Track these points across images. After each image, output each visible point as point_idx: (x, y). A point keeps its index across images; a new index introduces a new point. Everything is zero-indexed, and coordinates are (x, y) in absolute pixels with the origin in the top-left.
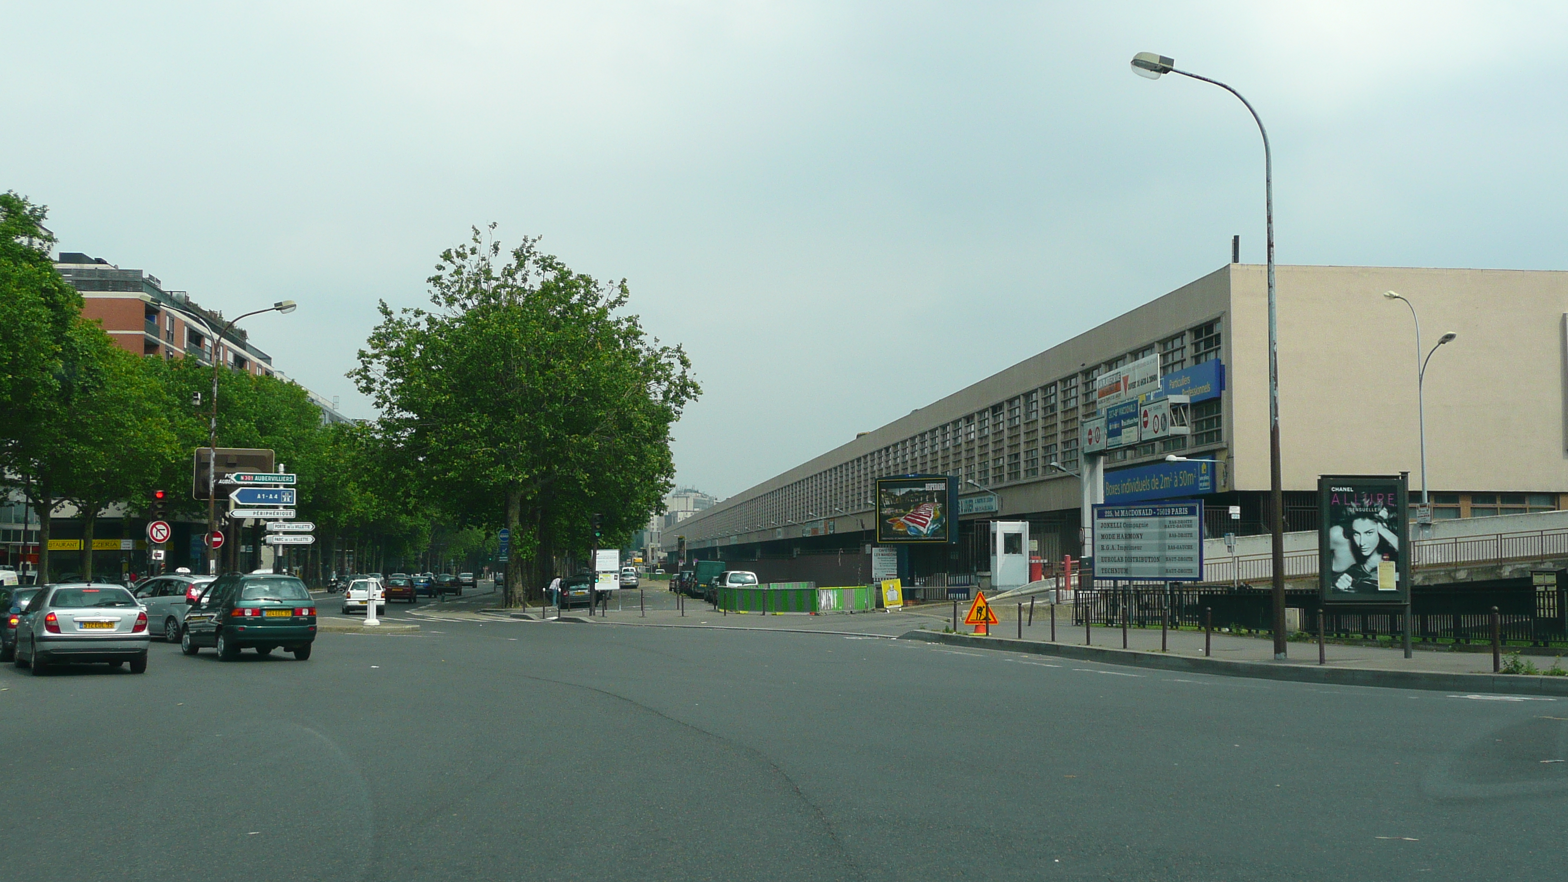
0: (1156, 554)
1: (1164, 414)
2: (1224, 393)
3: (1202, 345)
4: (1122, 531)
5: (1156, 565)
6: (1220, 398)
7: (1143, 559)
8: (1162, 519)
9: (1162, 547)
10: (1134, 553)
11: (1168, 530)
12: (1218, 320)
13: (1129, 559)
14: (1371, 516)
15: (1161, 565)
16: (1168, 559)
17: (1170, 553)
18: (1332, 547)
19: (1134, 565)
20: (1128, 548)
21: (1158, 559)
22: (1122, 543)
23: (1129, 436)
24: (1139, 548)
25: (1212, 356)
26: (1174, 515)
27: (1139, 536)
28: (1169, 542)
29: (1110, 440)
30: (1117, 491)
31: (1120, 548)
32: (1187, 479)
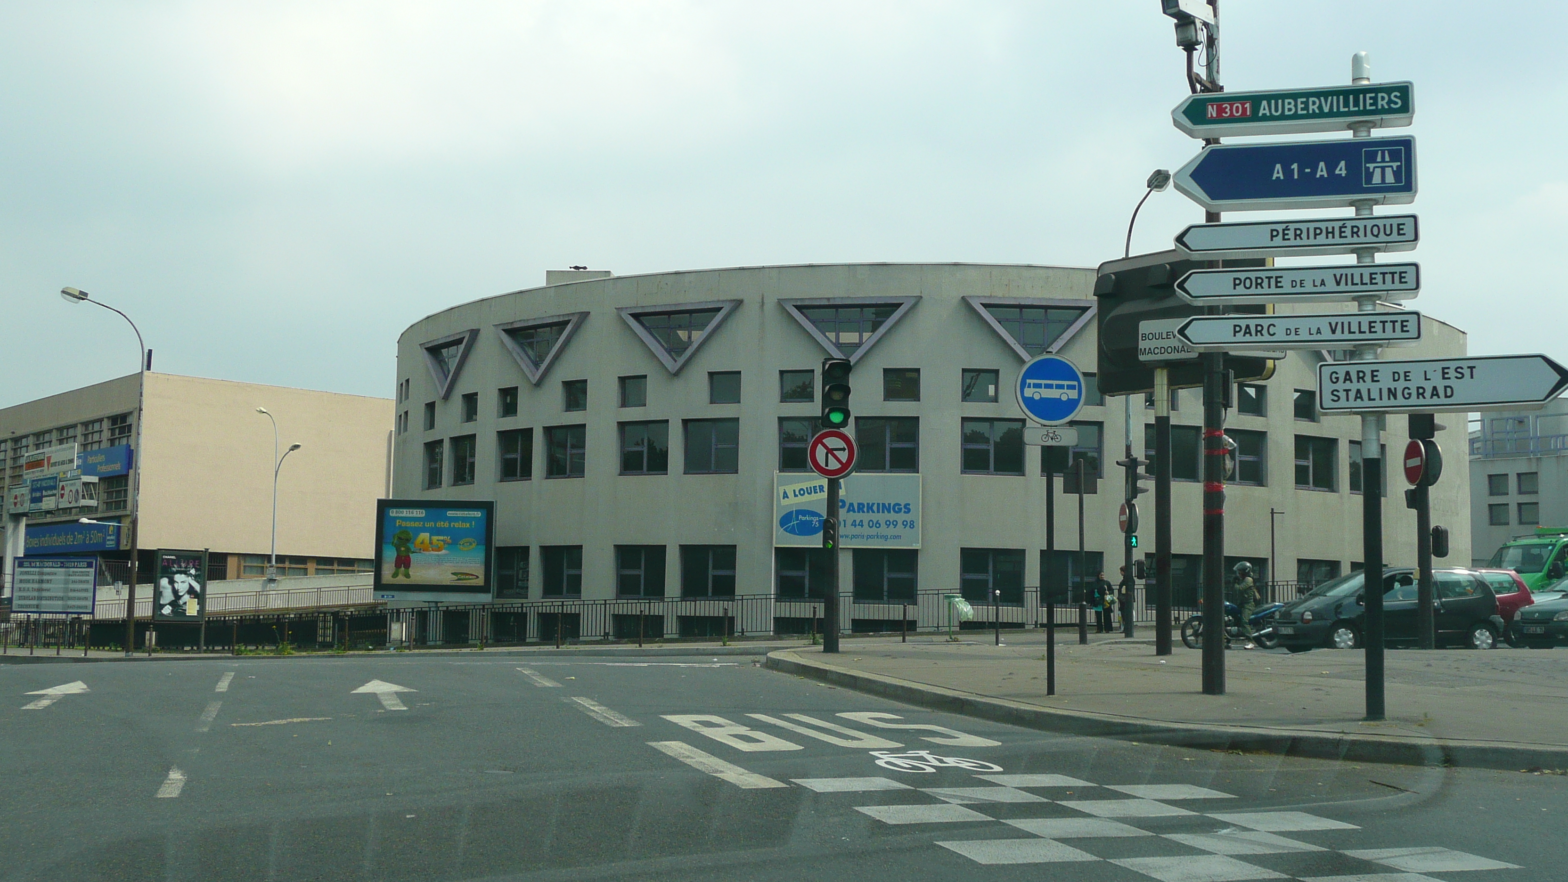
0: (61, 594)
1: (77, 490)
2: (131, 472)
3: (117, 431)
4: (37, 577)
5: (60, 602)
6: (127, 475)
7: (51, 598)
8: (67, 570)
9: (66, 590)
10: (45, 594)
11: (71, 577)
12: (131, 413)
13: (40, 598)
14: (185, 573)
15: (64, 603)
16: (70, 598)
17: (71, 594)
18: (161, 589)
19: (44, 602)
20: (40, 590)
21: (62, 599)
22: (36, 586)
23: (48, 503)
24: (48, 590)
25: (124, 441)
26: (77, 567)
27: (48, 581)
28: (71, 586)
29: (32, 505)
30: (36, 544)
31: (34, 590)
32: (96, 538)
